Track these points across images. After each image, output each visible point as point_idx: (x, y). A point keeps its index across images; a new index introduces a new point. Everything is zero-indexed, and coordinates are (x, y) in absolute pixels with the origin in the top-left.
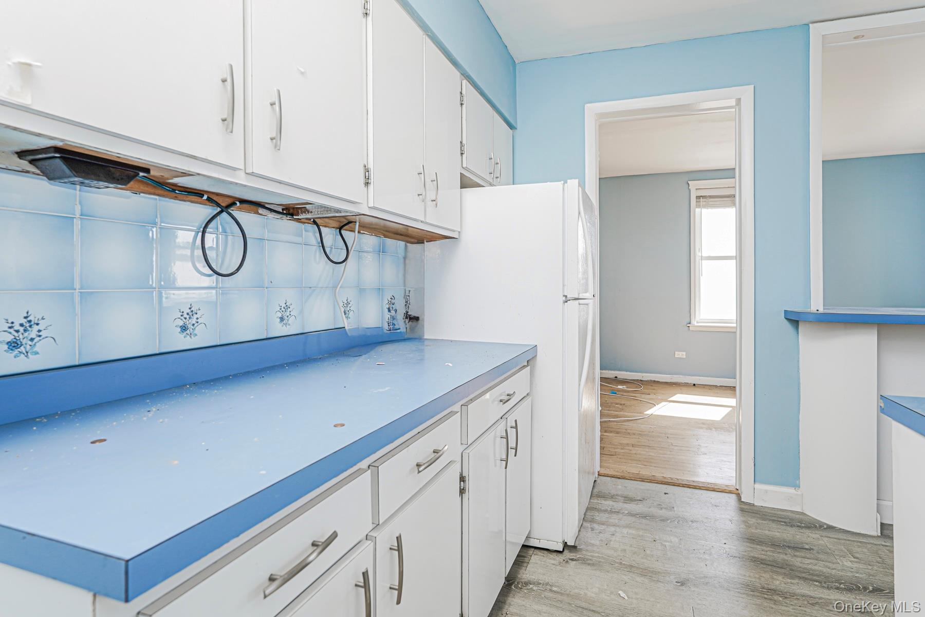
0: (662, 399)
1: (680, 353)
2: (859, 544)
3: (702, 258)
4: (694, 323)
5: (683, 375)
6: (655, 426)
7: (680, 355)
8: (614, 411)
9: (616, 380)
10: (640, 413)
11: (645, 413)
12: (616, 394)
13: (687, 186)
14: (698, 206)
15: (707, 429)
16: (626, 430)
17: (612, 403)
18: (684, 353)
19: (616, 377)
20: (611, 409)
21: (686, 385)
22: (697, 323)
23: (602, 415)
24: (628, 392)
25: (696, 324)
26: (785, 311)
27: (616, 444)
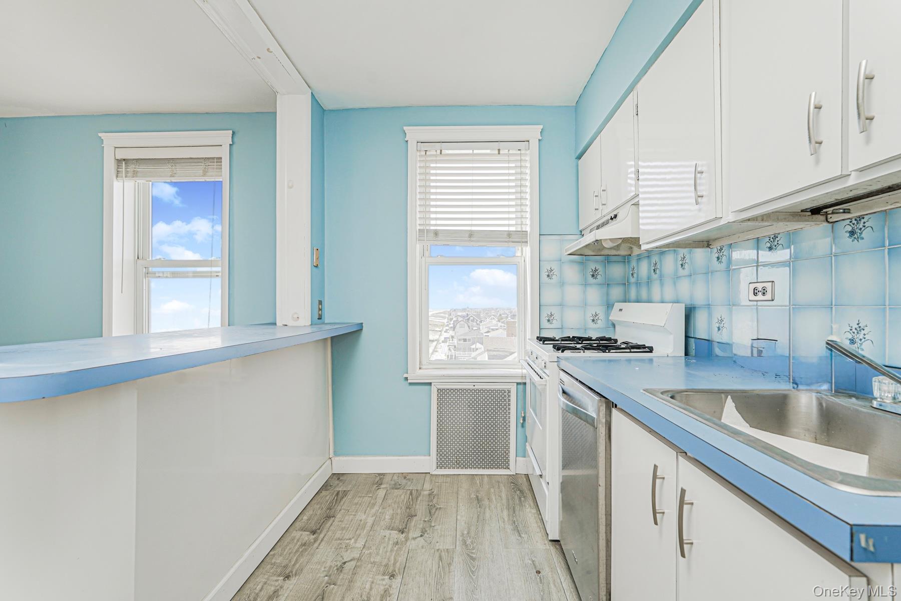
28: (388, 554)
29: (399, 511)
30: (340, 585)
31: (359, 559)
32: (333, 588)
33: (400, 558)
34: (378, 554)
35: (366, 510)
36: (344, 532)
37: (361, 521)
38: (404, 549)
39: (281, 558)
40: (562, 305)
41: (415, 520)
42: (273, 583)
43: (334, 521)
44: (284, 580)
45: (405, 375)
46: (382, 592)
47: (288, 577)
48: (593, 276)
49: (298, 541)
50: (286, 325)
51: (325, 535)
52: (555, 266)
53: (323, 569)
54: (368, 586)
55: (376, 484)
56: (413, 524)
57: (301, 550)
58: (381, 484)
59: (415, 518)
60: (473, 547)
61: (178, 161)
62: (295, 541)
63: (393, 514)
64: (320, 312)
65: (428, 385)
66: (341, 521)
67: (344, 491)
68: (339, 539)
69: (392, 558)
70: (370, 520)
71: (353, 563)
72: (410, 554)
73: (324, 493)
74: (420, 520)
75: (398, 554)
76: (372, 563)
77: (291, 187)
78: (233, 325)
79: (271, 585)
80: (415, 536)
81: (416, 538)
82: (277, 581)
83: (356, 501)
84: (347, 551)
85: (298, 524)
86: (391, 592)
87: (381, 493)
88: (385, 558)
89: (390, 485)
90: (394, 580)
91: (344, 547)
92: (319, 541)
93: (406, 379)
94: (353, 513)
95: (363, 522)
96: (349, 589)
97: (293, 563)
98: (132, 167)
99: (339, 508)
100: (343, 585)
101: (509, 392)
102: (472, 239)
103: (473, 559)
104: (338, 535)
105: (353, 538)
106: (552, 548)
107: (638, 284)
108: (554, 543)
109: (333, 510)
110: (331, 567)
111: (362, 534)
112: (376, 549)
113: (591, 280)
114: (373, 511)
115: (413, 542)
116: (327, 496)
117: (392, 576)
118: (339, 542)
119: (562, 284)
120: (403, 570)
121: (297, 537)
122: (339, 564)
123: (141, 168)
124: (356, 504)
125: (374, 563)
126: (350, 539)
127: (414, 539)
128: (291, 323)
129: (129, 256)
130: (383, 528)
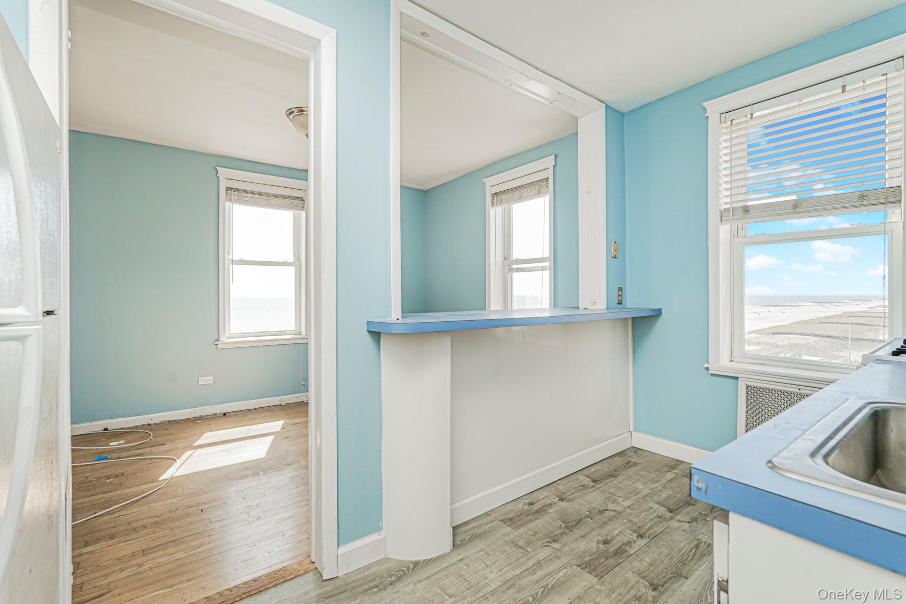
0: (185, 447)
1: (206, 378)
2: (445, 572)
3: (233, 262)
4: (224, 339)
5: (209, 405)
6: (179, 498)
7: (203, 380)
8: (103, 493)
9: (108, 434)
10: (153, 482)
11: (161, 478)
12: (107, 458)
13: (215, 173)
14: (229, 200)
15: (253, 476)
16: (129, 524)
17: (99, 479)
18: (211, 378)
19: (106, 429)
20: (97, 490)
21: (214, 417)
22: (227, 339)
23: (76, 512)
24: (129, 449)
25: (226, 341)
26: (367, 321)
27: (110, 562)
28: (647, 521)
29: (679, 496)
30: (595, 521)
31: (619, 513)
32: (589, 521)
33: (656, 528)
34: (637, 516)
35: (646, 483)
36: (618, 490)
37: (637, 488)
38: (664, 523)
39: (563, 487)
41: (690, 508)
42: (552, 499)
43: (614, 480)
44: (559, 500)
45: (706, 365)
46: (625, 542)
47: (562, 500)
49: (580, 482)
50: (586, 309)
51: (602, 487)
53: (588, 506)
54: (616, 532)
55: (669, 467)
56: (686, 510)
57: (579, 488)
58: (674, 469)
59: (691, 507)
61: (524, 187)
62: (578, 481)
63: (672, 495)
64: (620, 298)
65: (736, 379)
66: (620, 482)
67: (635, 462)
68: (611, 494)
69: (649, 525)
70: (646, 492)
71: (613, 513)
72: (668, 530)
73: (617, 458)
74: (697, 511)
75: (656, 525)
76: (628, 520)
77: (589, 193)
78: (557, 307)
79: (550, 499)
80: (682, 519)
81: (682, 521)
82: (554, 499)
83: (641, 473)
84: (613, 503)
85: (585, 472)
86: (632, 545)
87: (670, 476)
88: (642, 522)
89: (683, 472)
90: (640, 539)
91: (612, 500)
92: (595, 489)
93: (707, 369)
94: (634, 481)
95: (638, 490)
96: (601, 527)
97: (570, 493)
98: (500, 197)
99: (624, 473)
100: (597, 522)
102: (798, 210)
104: (612, 490)
105: (623, 497)
109: (618, 473)
110: (594, 507)
111: (632, 498)
112: (639, 512)
114: (653, 486)
115: (677, 523)
116: (618, 461)
117: (641, 536)
118: (610, 495)
120: (653, 537)
121: (581, 479)
122: (602, 508)
123: (504, 197)
124: (641, 475)
125: (631, 521)
126: (620, 497)
127: (679, 521)
128: (590, 307)
129: (500, 258)
130: (655, 501)
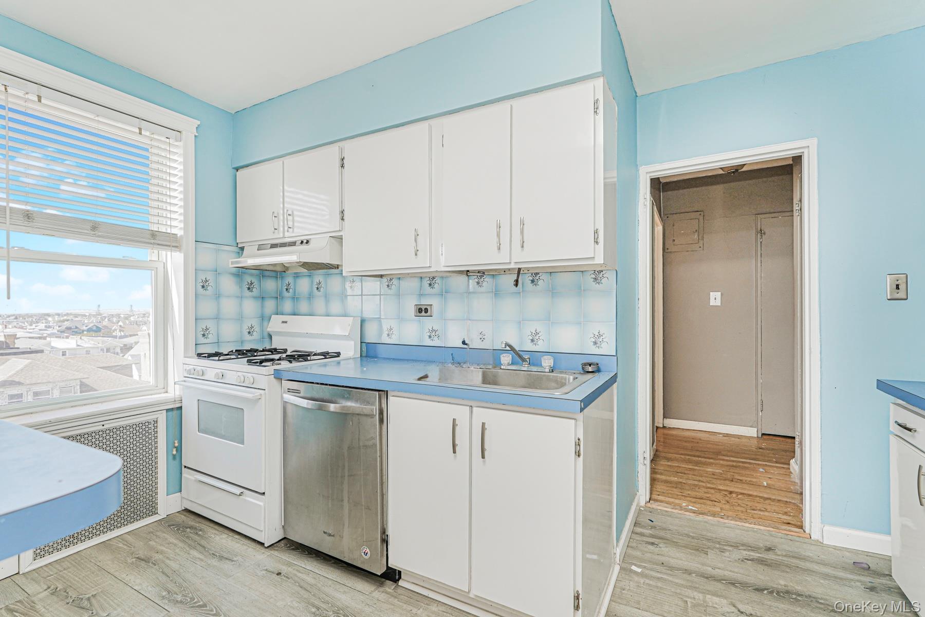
40: (217, 318)
48: (249, 289)
52: (210, 276)
60: (191, 598)
101: (156, 422)
102: (97, 233)
103: (205, 605)
106: (272, 552)
107: (295, 298)
108: (270, 548)
113: (248, 293)
119: (218, 296)
